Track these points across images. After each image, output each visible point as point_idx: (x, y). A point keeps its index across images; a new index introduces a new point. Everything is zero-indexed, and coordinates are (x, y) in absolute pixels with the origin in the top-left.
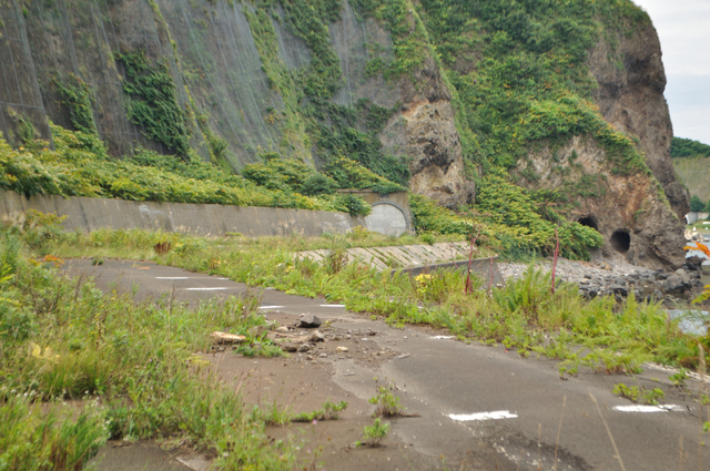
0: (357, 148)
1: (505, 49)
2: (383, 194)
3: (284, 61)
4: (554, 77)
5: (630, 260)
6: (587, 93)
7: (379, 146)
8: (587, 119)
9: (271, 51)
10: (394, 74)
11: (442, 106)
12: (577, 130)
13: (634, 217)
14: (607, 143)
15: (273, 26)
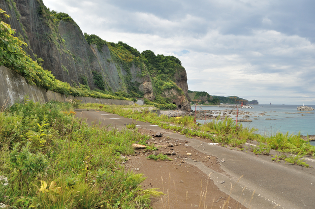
0: (135, 90)
1: (161, 73)
2: (139, 98)
3: (122, 74)
4: (169, 78)
5: (181, 110)
6: (174, 81)
7: (139, 89)
8: (174, 86)
9: (120, 72)
10: (141, 77)
11: (150, 83)
12: (172, 87)
13: (182, 103)
14: (178, 90)
15: (120, 68)
